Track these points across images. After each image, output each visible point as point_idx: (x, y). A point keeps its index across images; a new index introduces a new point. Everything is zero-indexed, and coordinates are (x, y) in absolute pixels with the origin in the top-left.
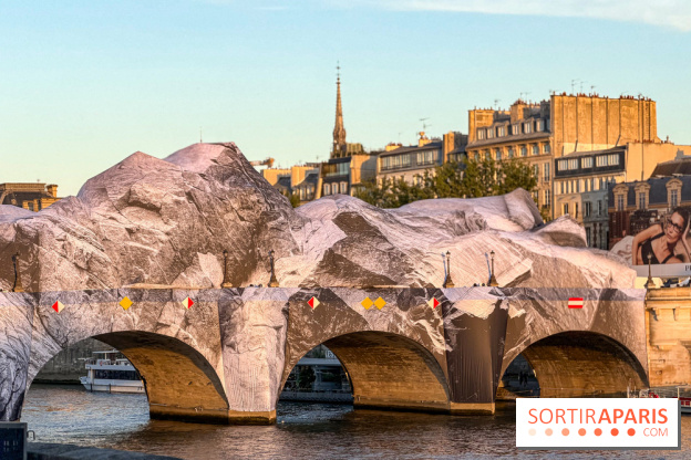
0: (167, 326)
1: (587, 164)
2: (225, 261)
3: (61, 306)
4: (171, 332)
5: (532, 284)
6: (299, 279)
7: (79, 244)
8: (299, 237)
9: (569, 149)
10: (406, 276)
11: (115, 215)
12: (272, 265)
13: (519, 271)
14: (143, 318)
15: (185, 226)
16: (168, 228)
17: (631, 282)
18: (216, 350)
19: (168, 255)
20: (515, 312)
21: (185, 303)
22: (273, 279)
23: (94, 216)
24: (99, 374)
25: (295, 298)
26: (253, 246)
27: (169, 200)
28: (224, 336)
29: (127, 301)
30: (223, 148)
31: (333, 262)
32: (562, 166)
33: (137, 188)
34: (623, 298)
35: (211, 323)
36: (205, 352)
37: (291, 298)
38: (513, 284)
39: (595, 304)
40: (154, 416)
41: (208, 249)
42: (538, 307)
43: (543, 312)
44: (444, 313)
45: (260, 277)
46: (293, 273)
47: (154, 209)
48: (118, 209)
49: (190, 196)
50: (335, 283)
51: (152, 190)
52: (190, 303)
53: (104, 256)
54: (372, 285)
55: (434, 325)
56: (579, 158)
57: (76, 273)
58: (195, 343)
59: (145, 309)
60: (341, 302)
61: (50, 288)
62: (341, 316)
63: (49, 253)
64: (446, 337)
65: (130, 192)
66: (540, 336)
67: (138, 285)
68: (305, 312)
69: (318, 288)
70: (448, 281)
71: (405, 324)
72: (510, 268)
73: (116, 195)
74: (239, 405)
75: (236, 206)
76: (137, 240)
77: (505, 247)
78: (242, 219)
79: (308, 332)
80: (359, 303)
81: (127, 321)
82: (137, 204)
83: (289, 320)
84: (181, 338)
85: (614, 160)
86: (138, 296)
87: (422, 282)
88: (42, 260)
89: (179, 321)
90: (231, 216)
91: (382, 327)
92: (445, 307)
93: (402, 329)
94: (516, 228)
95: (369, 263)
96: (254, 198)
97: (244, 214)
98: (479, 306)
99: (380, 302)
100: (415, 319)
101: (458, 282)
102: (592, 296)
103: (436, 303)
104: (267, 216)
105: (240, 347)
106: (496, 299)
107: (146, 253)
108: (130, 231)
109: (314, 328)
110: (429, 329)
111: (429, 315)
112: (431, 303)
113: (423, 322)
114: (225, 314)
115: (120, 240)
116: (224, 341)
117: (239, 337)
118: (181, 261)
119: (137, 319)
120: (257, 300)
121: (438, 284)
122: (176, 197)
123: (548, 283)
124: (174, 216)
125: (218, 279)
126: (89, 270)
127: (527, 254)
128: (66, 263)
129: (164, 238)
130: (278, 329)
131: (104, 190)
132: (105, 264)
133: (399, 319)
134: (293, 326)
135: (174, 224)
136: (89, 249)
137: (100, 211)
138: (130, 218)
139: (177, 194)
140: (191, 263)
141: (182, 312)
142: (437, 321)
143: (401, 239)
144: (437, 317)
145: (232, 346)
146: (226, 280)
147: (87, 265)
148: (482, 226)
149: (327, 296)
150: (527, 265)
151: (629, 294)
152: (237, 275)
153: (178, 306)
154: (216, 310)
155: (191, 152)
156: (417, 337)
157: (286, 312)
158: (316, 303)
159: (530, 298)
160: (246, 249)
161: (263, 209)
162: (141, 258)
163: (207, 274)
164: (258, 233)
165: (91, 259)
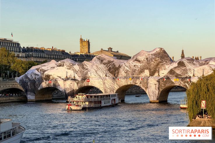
0: (137, 83)
2: (150, 71)
3: (119, 79)
4: (138, 85)
6: (164, 75)
7: (126, 68)
10: (186, 74)
11: (133, 62)
12: (159, 72)
13: (210, 73)
14: (133, 82)
15: (144, 64)
16: (141, 65)
18: (146, 88)
19: (139, 70)
21: (141, 79)
22: (159, 75)
23: (130, 63)
26: (156, 68)
27: (142, 60)
28: (147, 86)
29: (131, 79)
30: (160, 49)
31: (172, 72)
33: (138, 57)
35: (145, 83)
36: (144, 89)
37: (161, 78)
41: (147, 69)
45: (156, 74)
46: (163, 73)
47: (139, 61)
49: (147, 59)
50: (170, 76)
51: (140, 58)
52: (142, 79)
53: (130, 70)
54: (177, 76)
57: (124, 73)
58: (142, 87)
59: (134, 80)
60: (170, 79)
61: (120, 76)
62: (169, 83)
65: (137, 58)
67: (133, 76)
68: (163, 81)
69: (167, 76)
70: (194, 75)
71: (182, 84)
72: (208, 73)
73: (134, 59)
75: (154, 60)
76: (135, 67)
78: (155, 63)
79: (163, 85)
80: (174, 80)
81: (130, 82)
82: (137, 60)
84: (139, 86)
86: (133, 78)
87: (189, 76)
88: (120, 71)
89: (139, 83)
90: (153, 62)
91: (178, 85)
93: (181, 85)
95: (178, 72)
96: (158, 59)
97: (155, 62)
99: (178, 80)
100: (184, 83)
103: (189, 80)
104: (160, 62)
105: (149, 88)
107: (136, 70)
108: (134, 66)
109: (164, 84)
110: (187, 85)
111: (188, 82)
112: (188, 80)
113: (186, 84)
115: (132, 67)
117: (149, 86)
118: (142, 71)
119: (132, 82)
120: (151, 79)
121: (191, 76)
122: (144, 59)
124: (143, 63)
125: (148, 75)
126: (127, 73)
127: (212, 70)
128: (123, 71)
129: (140, 67)
130: (155, 84)
132: (129, 72)
133: (181, 83)
134: (160, 84)
135: (142, 64)
136: (128, 69)
138: (135, 63)
139: (145, 58)
140: (143, 72)
141: (140, 81)
142: (189, 84)
143: (189, 66)
144: (189, 83)
146: (150, 75)
147: (126, 72)
148: (208, 64)
149: (168, 78)
150: (212, 72)
152: (152, 74)
153: (139, 80)
154: (146, 81)
156: (185, 87)
157: (158, 81)
158: (165, 79)
160: (154, 69)
161: (159, 61)
162: (134, 71)
163: (146, 73)
164: (158, 66)
165: (127, 71)
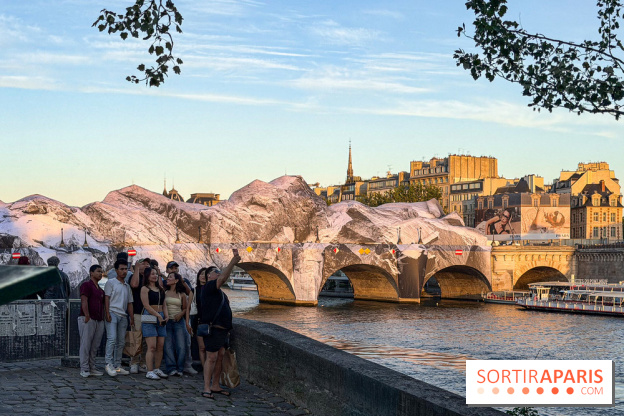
0: (268, 260)
1: (465, 187)
2: (296, 230)
3: (220, 250)
4: (270, 263)
5: (439, 243)
6: (330, 239)
7: (228, 221)
8: (330, 220)
9: (457, 180)
10: (380, 238)
11: (245, 208)
12: (317, 232)
13: (433, 237)
14: (257, 256)
15: (277, 214)
16: (269, 215)
17: (484, 242)
18: (290, 272)
19: (269, 227)
20: (430, 256)
21: (277, 250)
22: (318, 239)
23: (236, 209)
24: (236, 281)
25: (328, 248)
26: (308, 224)
27: (270, 202)
28: (294, 265)
29: (250, 248)
30: (296, 178)
31: (346, 231)
32: (454, 188)
33: (255, 196)
34: (480, 250)
35: (288, 259)
36: (285, 272)
37: (326, 248)
38: (430, 243)
39: (468, 252)
40: (261, 301)
41: (288, 225)
42: (441, 254)
43: (443, 256)
44: (397, 256)
45: (312, 238)
46: (327, 236)
47: (263, 206)
48: (247, 206)
49: (280, 200)
50: (346, 241)
51: (262, 198)
52: (279, 250)
53: (240, 227)
54: (364, 242)
55: (393, 262)
56: (462, 185)
57: (227, 235)
58: (281, 268)
59: (258, 252)
60: (349, 250)
61: (215, 241)
62: (349, 257)
63: (215, 226)
64: (398, 267)
65: (252, 198)
66: (442, 267)
67: (255, 241)
68: (332, 255)
69: (338, 243)
70: (399, 241)
71: (379, 261)
72: (429, 235)
73: (246, 200)
74: (300, 297)
75: (301, 205)
76: (255, 220)
77: (427, 225)
78: (304, 211)
79: (333, 264)
80: (357, 250)
81: (250, 257)
82: (255, 203)
83: (325, 258)
84: (274, 266)
85: (478, 186)
86: (255, 246)
87: (387, 242)
88: (212, 229)
89: (274, 258)
90: (299, 209)
91: (368, 262)
92: (398, 253)
93: (377, 263)
94: (431, 216)
95: (363, 232)
96: (309, 201)
97: (305, 208)
98: (414, 253)
99: (367, 250)
100: (383, 259)
101: (404, 242)
102: (466, 249)
103: (393, 251)
104: (316, 210)
105: (302, 271)
106: (421, 250)
107: (259, 226)
108: (252, 216)
109: (337, 262)
110: (390, 263)
111: (390, 257)
112: (391, 251)
113: (387, 260)
114: (295, 255)
115: (247, 220)
116: (294, 267)
117: (301, 266)
118: (276, 230)
119: (254, 257)
120: (310, 249)
121: (395, 243)
122: (273, 201)
123: (446, 243)
124: (272, 209)
125: (292, 239)
126: (233, 234)
127: (436, 229)
128: (222, 230)
129: (268, 219)
130: (319, 262)
131: (240, 197)
132: (240, 231)
133: (376, 258)
134: (326, 261)
135: (272, 213)
136: (233, 224)
137: (238, 207)
138: (252, 210)
139: (274, 199)
140: (280, 231)
141: (275, 254)
142: (394, 260)
143: (378, 221)
144: (394, 258)
145: (298, 270)
146: (296, 239)
147: (232, 231)
148: (415, 215)
149: (343, 247)
150: (437, 234)
151: (484, 248)
152: (301, 237)
153: (273, 251)
154: (291, 253)
155: (281, 179)
156: (385, 267)
157: (323, 255)
158: (338, 251)
159: (438, 249)
160: (305, 225)
161: (314, 206)
162: (257, 229)
163: (287, 236)
164: (311, 217)
165: (234, 228)
